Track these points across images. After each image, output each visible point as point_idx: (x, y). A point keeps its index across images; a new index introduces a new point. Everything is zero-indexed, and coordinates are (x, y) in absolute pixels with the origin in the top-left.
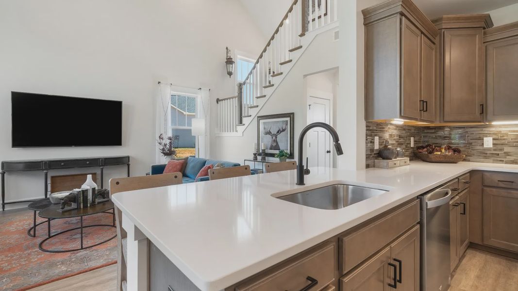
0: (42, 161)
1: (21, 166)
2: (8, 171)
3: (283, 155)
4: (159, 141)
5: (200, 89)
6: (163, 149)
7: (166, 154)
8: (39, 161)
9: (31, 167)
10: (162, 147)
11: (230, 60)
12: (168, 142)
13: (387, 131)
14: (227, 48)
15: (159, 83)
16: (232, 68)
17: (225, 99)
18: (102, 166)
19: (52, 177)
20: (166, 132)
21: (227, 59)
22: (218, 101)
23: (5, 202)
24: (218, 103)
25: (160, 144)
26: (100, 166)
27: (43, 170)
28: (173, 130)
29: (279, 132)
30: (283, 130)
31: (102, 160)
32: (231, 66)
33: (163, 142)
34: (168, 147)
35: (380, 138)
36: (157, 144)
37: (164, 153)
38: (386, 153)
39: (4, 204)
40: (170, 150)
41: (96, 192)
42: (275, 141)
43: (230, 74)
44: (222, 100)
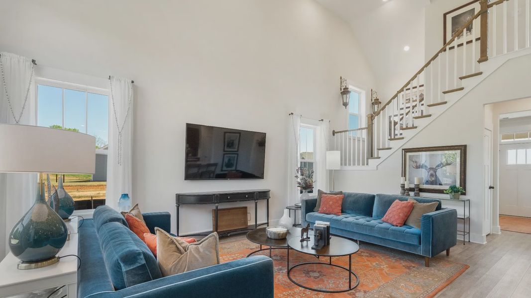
0: (214, 195)
1: (192, 199)
2: (182, 204)
5: (322, 120)
8: (210, 194)
9: (203, 200)
14: (341, 78)
15: (292, 114)
16: (348, 98)
17: (340, 132)
18: (257, 199)
21: (343, 89)
22: (334, 133)
24: (334, 135)
26: (255, 199)
29: (440, 166)
30: (448, 164)
31: (257, 194)
32: (346, 96)
40: (306, 183)
42: (434, 176)
43: (346, 105)
44: (338, 132)
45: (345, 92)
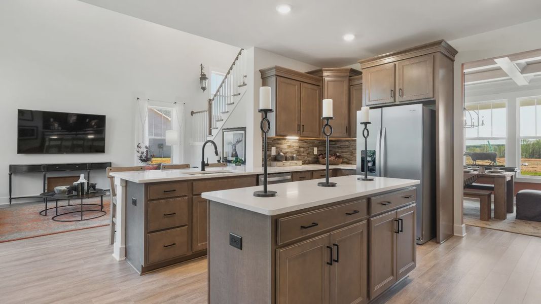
0: (42, 165)
1: (25, 169)
2: (13, 172)
3: (237, 161)
4: (137, 150)
5: (176, 103)
6: (141, 157)
7: (143, 161)
8: (39, 164)
9: (33, 170)
10: (140, 155)
11: (204, 76)
12: (145, 150)
13: (285, 143)
14: (201, 65)
15: (138, 99)
16: (206, 84)
17: (198, 112)
18: (89, 169)
19: (48, 178)
20: (143, 142)
21: (202, 75)
22: (192, 113)
23: (12, 197)
24: (192, 115)
25: (138, 152)
26: (87, 170)
27: (42, 172)
28: (150, 140)
29: (238, 142)
30: (240, 141)
31: (89, 165)
32: (204, 81)
33: (141, 150)
34: (145, 154)
35: (277, 148)
36: (136, 152)
37: (141, 160)
38: (278, 158)
39: (11, 199)
40: (146, 157)
41: (90, 185)
42: (235, 150)
43: (204, 89)
44: (196, 113)
45: (203, 77)
